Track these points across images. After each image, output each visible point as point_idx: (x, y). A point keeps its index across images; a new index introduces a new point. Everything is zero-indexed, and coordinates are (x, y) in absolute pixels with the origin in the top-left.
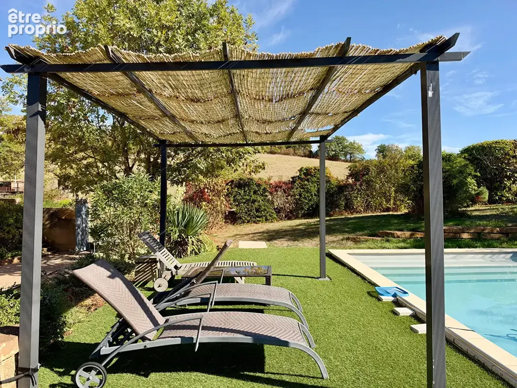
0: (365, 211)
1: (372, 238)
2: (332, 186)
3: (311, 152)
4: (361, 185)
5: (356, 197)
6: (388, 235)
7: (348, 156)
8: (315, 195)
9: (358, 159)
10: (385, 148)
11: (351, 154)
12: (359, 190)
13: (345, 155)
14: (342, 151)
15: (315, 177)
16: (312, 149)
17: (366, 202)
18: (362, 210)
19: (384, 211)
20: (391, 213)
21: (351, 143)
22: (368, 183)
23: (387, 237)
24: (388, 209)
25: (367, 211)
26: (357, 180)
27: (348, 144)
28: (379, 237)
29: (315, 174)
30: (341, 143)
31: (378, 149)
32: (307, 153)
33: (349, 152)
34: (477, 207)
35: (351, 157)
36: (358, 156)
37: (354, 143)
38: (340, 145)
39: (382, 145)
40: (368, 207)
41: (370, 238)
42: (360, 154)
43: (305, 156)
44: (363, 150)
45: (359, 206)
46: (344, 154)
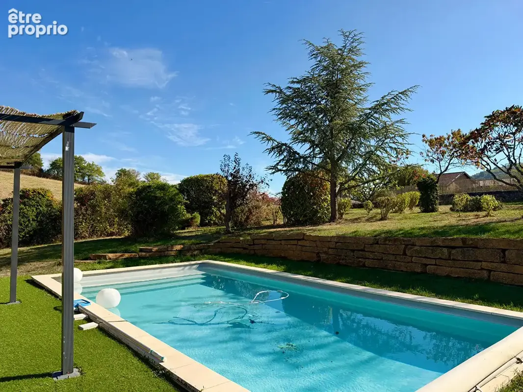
0: (91, 235)
1: (84, 261)
2: (54, 211)
3: (41, 170)
4: (86, 210)
5: (81, 222)
6: (99, 257)
7: (86, 178)
8: (33, 220)
9: (97, 182)
10: (126, 172)
11: (89, 176)
12: (84, 215)
13: (83, 177)
14: (80, 172)
15: (33, 200)
16: (42, 168)
17: (91, 227)
18: (87, 235)
19: (108, 236)
20: (114, 237)
21: (90, 164)
22: (93, 207)
23: (100, 259)
24: (112, 234)
25: (92, 236)
26: (83, 204)
27: (86, 165)
28: (91, 260)
29: (34, 197)
30: (78, 164)
31: (119, 173)
32: (37, 171)
33: (88, 173)
34: (190, 229)
35: (89, 180)
36: (98, 178)
37: (93, 165)
38: (77, 165)
39: (122, 169)
40: (93, 233)
41: (82, 261)
42: (99, 177)
43: (34, 175)
44: (103, 173)
45: (84, 231)
46: (81, 175)
